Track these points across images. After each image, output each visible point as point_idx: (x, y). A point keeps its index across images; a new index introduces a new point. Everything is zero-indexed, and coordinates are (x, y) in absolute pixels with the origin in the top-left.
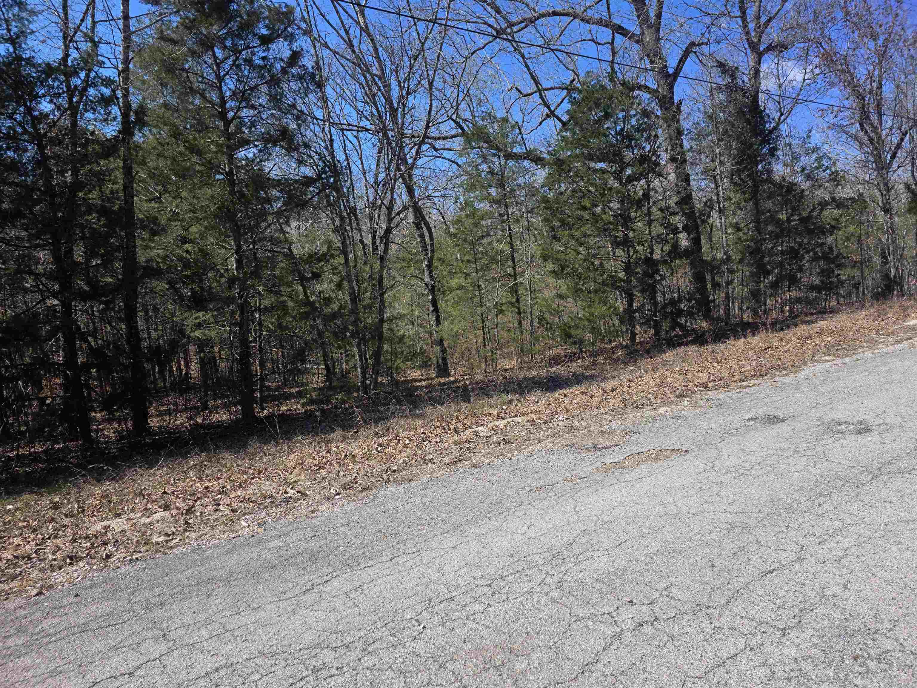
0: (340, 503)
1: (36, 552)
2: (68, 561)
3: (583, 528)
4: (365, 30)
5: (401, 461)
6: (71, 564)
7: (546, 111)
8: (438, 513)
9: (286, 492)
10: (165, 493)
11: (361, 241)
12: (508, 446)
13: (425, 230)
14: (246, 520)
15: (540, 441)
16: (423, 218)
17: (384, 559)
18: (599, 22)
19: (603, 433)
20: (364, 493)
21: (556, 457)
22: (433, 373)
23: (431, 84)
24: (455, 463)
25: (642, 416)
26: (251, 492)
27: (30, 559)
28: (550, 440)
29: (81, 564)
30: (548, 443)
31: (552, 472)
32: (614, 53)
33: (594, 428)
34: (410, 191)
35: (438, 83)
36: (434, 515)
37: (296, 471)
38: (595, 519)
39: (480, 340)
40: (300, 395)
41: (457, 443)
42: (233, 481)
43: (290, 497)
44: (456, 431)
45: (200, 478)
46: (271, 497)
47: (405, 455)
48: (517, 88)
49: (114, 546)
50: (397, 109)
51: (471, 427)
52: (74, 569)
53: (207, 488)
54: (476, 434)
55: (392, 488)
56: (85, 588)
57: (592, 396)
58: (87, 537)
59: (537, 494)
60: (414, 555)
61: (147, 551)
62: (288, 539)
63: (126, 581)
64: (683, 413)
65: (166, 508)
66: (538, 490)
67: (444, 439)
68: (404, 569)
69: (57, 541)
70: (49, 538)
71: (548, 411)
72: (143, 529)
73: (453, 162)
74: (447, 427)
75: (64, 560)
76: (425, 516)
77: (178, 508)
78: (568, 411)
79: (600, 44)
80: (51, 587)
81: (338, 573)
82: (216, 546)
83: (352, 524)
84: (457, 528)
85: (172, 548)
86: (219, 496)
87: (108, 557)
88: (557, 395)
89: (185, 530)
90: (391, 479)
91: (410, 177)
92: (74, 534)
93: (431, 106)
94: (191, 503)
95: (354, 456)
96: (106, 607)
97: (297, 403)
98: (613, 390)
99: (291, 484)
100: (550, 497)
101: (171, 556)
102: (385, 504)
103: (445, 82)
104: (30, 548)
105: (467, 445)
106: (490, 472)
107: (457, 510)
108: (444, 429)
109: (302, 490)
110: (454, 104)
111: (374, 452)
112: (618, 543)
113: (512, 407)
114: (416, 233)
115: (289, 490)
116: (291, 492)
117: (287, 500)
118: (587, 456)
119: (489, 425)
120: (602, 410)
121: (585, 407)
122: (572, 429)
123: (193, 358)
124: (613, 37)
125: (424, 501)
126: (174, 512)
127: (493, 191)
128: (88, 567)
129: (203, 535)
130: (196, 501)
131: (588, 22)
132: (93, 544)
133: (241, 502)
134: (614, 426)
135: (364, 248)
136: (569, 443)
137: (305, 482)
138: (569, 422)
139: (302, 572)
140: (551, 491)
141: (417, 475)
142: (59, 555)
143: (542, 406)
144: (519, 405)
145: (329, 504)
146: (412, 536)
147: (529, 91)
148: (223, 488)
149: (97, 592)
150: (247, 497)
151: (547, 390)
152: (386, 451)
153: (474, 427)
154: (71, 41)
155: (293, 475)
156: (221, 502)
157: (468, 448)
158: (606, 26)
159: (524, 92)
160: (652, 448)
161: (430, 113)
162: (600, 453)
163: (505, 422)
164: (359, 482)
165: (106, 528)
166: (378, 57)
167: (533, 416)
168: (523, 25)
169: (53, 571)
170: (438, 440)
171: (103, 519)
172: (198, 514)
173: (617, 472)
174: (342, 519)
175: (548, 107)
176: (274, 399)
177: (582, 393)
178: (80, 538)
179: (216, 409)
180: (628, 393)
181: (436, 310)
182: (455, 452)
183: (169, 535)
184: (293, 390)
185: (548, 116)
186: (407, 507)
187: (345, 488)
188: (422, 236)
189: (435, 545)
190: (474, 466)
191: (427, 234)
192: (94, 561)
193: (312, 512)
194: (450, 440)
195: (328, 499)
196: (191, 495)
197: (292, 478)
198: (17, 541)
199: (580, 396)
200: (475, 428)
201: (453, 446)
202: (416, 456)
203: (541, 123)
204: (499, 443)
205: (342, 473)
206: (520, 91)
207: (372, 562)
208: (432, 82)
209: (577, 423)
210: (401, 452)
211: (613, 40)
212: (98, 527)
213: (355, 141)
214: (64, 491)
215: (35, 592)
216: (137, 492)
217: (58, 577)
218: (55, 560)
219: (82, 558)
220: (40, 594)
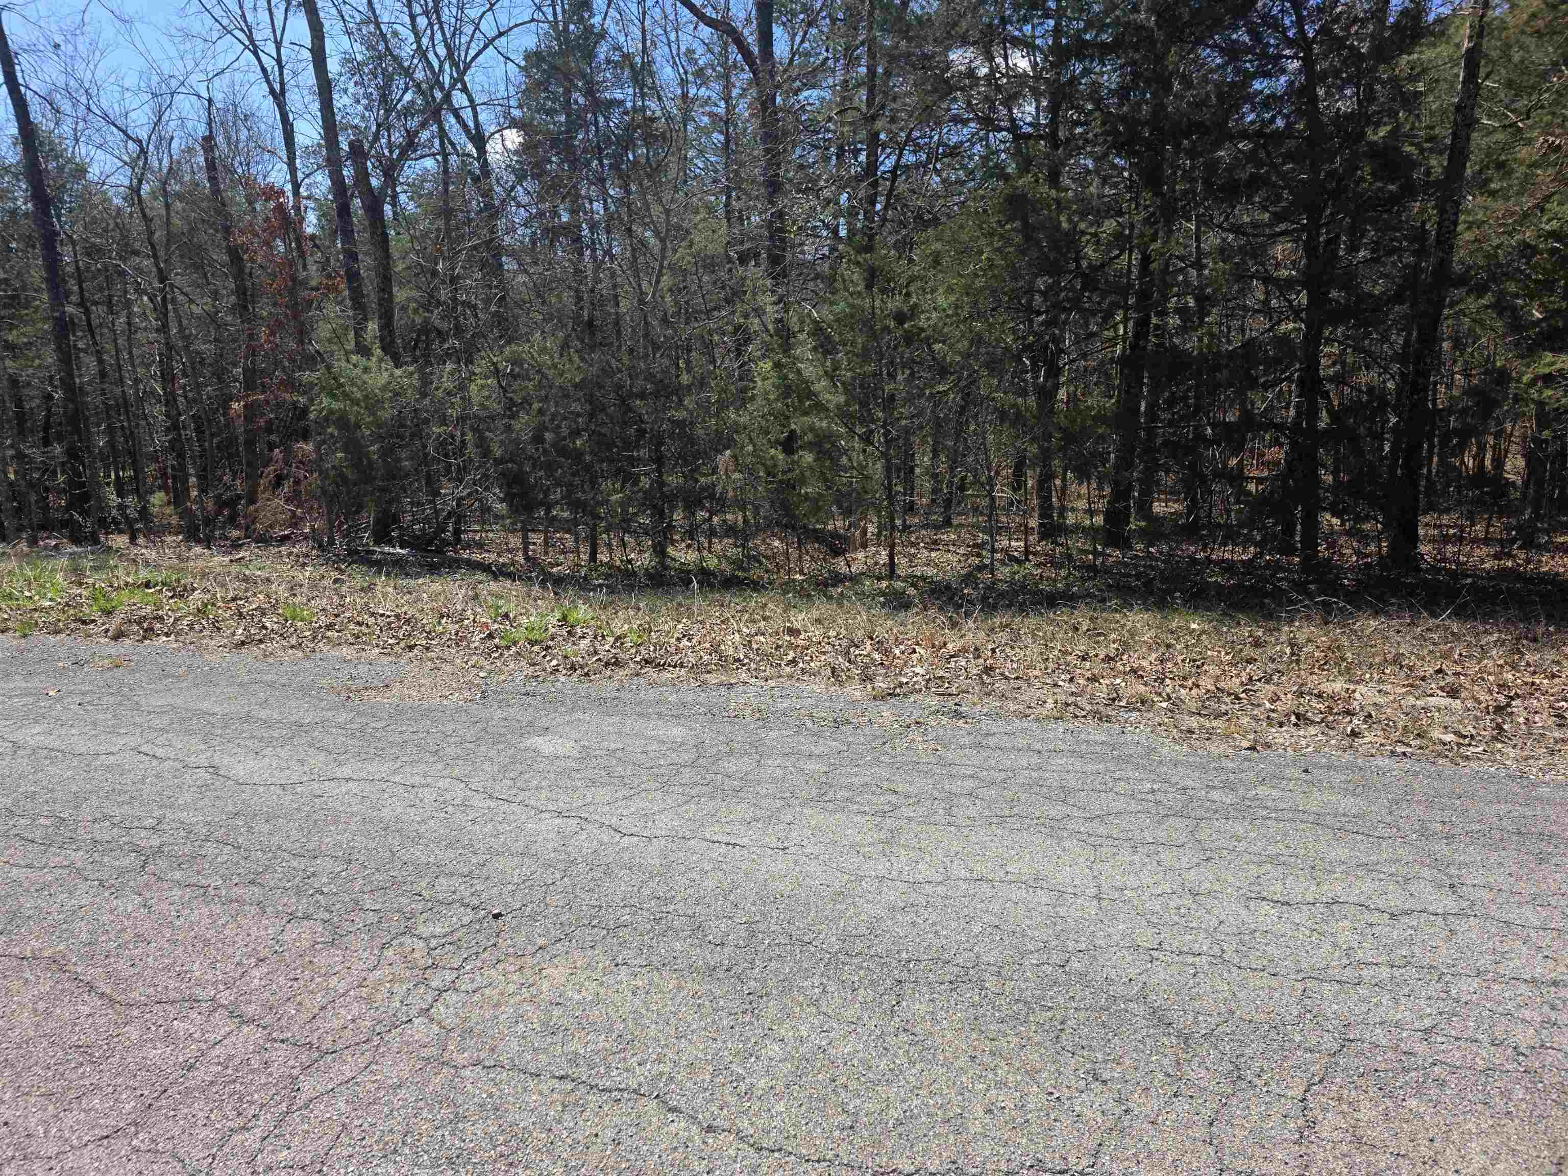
1: (1245, 692)
2: (1293, 719)
6: (1296, 725)
27: (1238, 698)
29: (1312, 730)
49: (1365, 722)
52: (1302, 733)
56: (1318, 766)
58: (1319, 696)
61: (1420, 748)
63: (1384, 780)
65: (1453, 693)
69: (1272, 688)
70: (1259, 680)
72: (1414, 713)
75: (1287, 716)
77: (1477, 701)
80: (1268, 745)
85: (1468, 758)
87: (1354, 734)
89: (1496, 739)
94: (1501, 698)
96: (1350, 804)
101: (1466, 770)
104: (1236, 684)
126: (1470, 703)
128: (1322, 738)
130: (1511, 698)
132: (1330, 708)
142: (1279, 707)
149: (1338, 778)
165: (1349, 692)
169: (1270, 725)
172: (1521, 720)
178: (1310, 694)
183: (1463, 736)
192: (1331, 733)
198: (1214, 670)
214: (1272, 624)
215: (1246, 744)
216: (1389, 657)
217: (1279, 736)
218: (1273, 711)
219: (1313, 722)
220: (1252, 748)
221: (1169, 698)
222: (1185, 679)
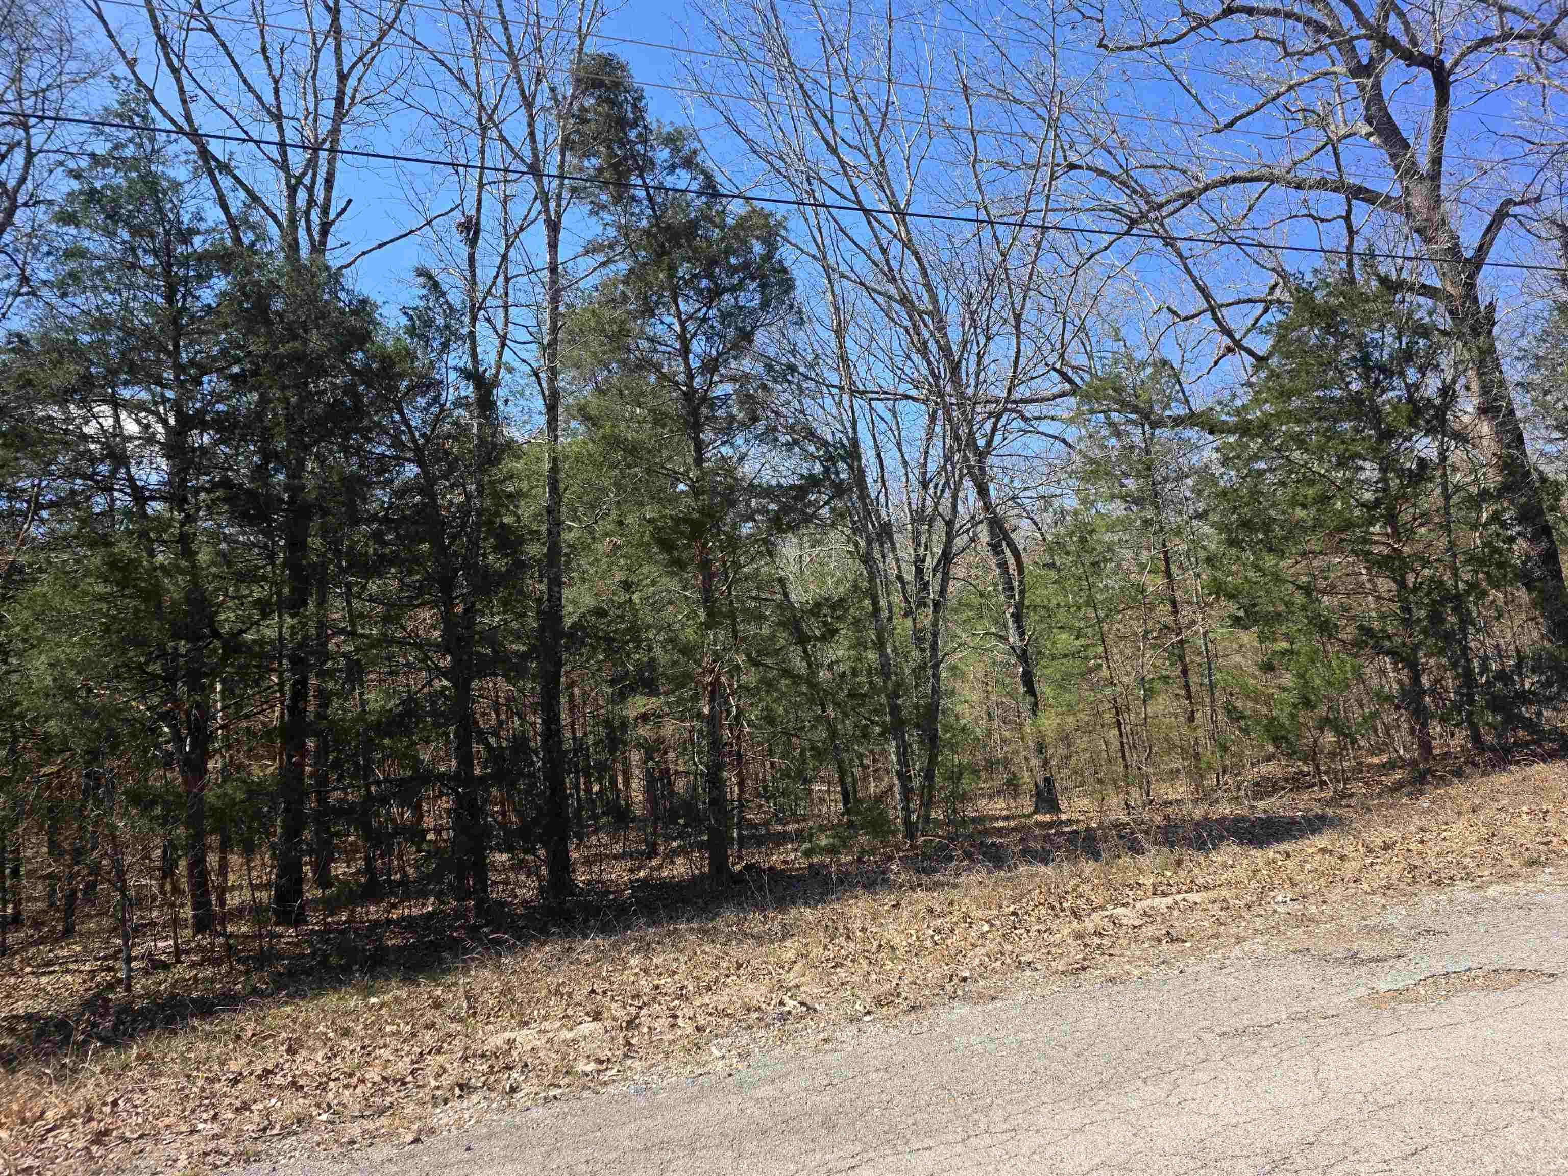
0: (871, 1030)
1: (412, 1073)
2: (457, 1091)
3: (1334, 1115)
4: (907, 244)
5: (977, 962)
6: (460, 1097)
7: (1227, 341)
8: (1047, 1062)
9: (782, 1003)
10: (593, 991)
11: (900, 578)
12: (1177, 946)
13: (1008, 553)
14: (719, 1047)
15: (1239, 940)
16: (1006, 537)
17: (950, 1137)
18: (1322, 184)
19: (1368, 931)
20: (913, 1016)
21: (1273, 972)
22: (1027, 804)
23: (1018, 317)
24: (1075, 972)
25: (1451, 901)
26: (726, 998)
27: (404, 1083)
28: (1260, 939)
29: (475, 1098)
30: (1257, 945)
31: (1266, 1000)
32: (1351, 233)
33: (1351, 920)
34: (982, 491)
35: (1029, 314)
36: (1038, 1064)
37: (796, 968)
38: (1359, 1097)
39: (1115, 745)
40: (800, 836)
41: (1078, 936)
42: (698, 978)
43: (789, 1013)
44: (1075, 914)
45: (646, 971)
46: (758, 1009)
47: (983, 951)
48: (1169, 309)
49: (522, 1072)
50: (960, 362)
51: (1102, 908)
52: (465, 1105)
53: (657, 987)
54: (1113, 920)
55: (961, 1010)
56: (480, 1139)
57: (1343, 858)
58: (483, 1056)
59: (1237, 1041)
60: (1005, 1137)
61: (569, 1085)
62: (788, 1087)
63: (538, 1133)
64: (1540, 898)
65: (597, 1016)
66: (1238, 1033)
67: (1054, 928)
68: (987, 1160)
69: (440, 1059)
70: (430, 1053)
71: (1254, 884)
72: (564, 1049)
73: (1055, 438)
74: (1057, 906)
75: (451, 1089)
76: (1022, 1066)
77: (614, 1019)
78: (1294, 885)
79: (1322, 221)
80: (432, 1131)
81: (872, 1154)
82: (674, 1088)
83: (893, 1069)
84: (1083, 1095)
85: (605, 1083)
86: (677, 1002)
87: (513, 1090)
88: (1271, 854)
89: (626, 1056)
90: (960, 993)
91: (982, 469)
92: (466, 1049)
93: (1018, 351)
94: (633, 1010)
95: (892, 948)
97: (796, 850)
98: (1386, 847)
99: (789, 989)
100: (1264, 1048)
101: (605, 1097)
102: (950, 1039)
103: (1041, 310)
104: (402, 1066)
105: (1097, 940)
106: (1143, 993)
107: (1082, 1059)
108: (1053, 908)
109: (808, 1001)
110: (1058, 346)
111: (928, 943)
112: (1408, 1150)
113: (1182, 874)
114: (993, 561)
115: (786, 999)
116: (790, 1004)
117: (783, 1017)
118: (1338, 974)
119: (1138, 905)
120: (1365, 886)
121: (1331, 879)
122: (1303, 920)
123: (637, 772)
124: (1349, 205)
125: (1019, 1037)
126: (609, 1024)
127: (1131, 484)
128: (484, 1104)
129: (653, 1065)
130: (640, 1008)
131: (1299, 187)
132: (491, 1067)
133: (711, 1015)
134: (1393, 919)
135: (904, 588)
136: (1298, 946)
137: (812, 989)
138: (1297, 906)
139: (811, 1146)
140: (1266, 1038)
141: (1005, 989)
142: (445, 1081)
143: (1241, 873)
144: (1196, 871)
145: (853, 1030)
146: (999, 1101)
147: (1193, 312)
148: (682, 988)
149: (497, 1149)
150: (721, 1007)
151: (1250, 842)
152: (949, 942)
153: (1109, 907)
154: (480, 308)
155: (791, 975)
156: (679, 1013)
157: (1100, 946)
158: (1336, 190)
159: (1183, 315)
160: (1474, 965)
161: (1016, 363)
162: (1364, 970)
163: (1169, 900)
164: (904, 995)
165: (510, 1042)
166: (928, 286)
167: (1225, 893)
168: (1177, 204)
169: (435, 1105)
170: (1042, 927)
171: (504, 1029)
172: (645, 1030)
173: (1403, 1009)
174: (876, 1058)
175: (1229, 333)
176: (760, 841)
177: (1323, 851)
178: (474, 1056)
179: (671, 856)
180: (1419, 854)
181: (1031, 691)
182: (1075, 952)
183: (601, 1062)
184: (789, 828)
185: (1229, 350)
186: (991, 1046)
187: (879, 1004)
188: (1003, 565)
189: (1042, 1122)
190: (1112, 980)
191: (1011, 561)
192: (493, 1095)
193: (826, 1041)
194: (1065, 929)
195: (852, 1021)
196: (633, 997)
197: (791, 979)
198: (386, 1053)
199: (1318, 857)
200: (1110, 910)
201: (1070, 941)
202: (1002, 954)
203: (1216, 363)
204: (1159, 941)
205: (874, 977)
206: (1174, 313)
207: (929, 1142)
208: (1020, 315)
209: (1313, 909)
210: (974, 946)
211: (1349, 212)
212: (497, 1041)
213: (888, 416)
214: (449, 979)
215: (410, 1138)
216: (552, 988)
217: (442, 1117)
218: (438, 1088)
219: (476, 1088)
220: (416, 1141)
221: (329, 1106)
222: (351, 1075)
